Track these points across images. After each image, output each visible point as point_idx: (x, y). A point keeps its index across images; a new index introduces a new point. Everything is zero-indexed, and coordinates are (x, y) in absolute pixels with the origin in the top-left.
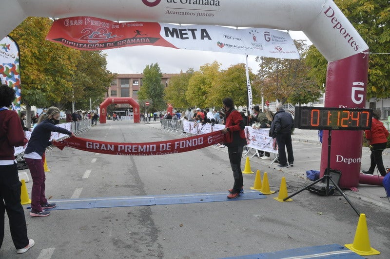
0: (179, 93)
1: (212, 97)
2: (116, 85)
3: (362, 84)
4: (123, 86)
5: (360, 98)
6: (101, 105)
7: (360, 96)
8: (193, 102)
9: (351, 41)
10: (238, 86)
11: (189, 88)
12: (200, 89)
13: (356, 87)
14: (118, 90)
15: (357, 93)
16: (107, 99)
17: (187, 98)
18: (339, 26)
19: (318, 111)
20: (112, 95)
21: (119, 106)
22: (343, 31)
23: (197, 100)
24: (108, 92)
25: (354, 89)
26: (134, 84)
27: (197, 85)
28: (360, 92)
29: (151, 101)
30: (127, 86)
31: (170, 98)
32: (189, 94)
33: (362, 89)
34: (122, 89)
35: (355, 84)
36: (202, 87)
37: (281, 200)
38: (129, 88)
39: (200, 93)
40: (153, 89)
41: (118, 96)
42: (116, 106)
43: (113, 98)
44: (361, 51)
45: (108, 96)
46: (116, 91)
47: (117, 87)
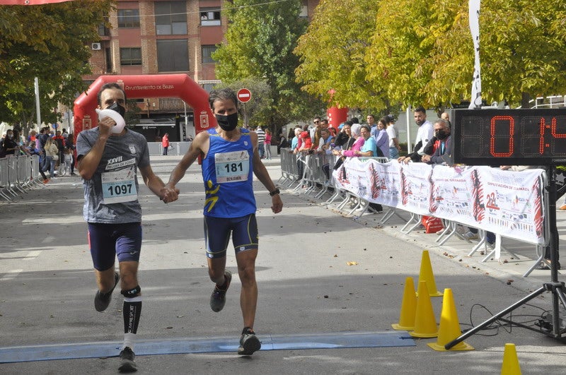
0: (349, 53)
1: (446, 68)
2: (137, 25)
4: (164, 30)
6: (78, 102)
8: (391, 86)
10: (536, 22)
11: (375, 37)
12: (414, 39)
14: (144, 45)
16: (99, 81)
17: (372, 76)
19: (511, 118)
20: (123, 64)
21: (153, 104)
23: (404, 77)
24: (108, 51)
26: (204, 23)
27: (406, 24)
29: (263, 84)
30: (179, 29)
31: (318, 75)
32: (376, 60)
34: (159, 41)
36: (420, 34)
37: (442, 348)
38: (186, 37)
39: (412, 54)
40: (272, 40)
42: (139, 104)
43: (121, 79)
46: (139, 49)
47: (144, 32)
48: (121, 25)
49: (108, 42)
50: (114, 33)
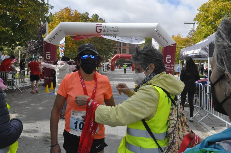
3: (171, 56)
5: (170, 61)
6: (112, 59)
7: (169, 60)
9: (166, 41)
13: (169, 57)
15: (168, 59)
16: (116, 55)
18: (161, 36)
21: (128, 60)
22: (163, 38)
24: (120, 50)
25: (167, 58)
28: (170, 59)
33: (171, 58)
34: (130, 48)
35: (167, 56)
41: (127, 53)
43: (119, 55)
44: (170, 45)
45: (120, 52)
46: (126, 50)
47: (127, 46)
48: (123, 45)
49: (120, 48)
50: (122, 47)
